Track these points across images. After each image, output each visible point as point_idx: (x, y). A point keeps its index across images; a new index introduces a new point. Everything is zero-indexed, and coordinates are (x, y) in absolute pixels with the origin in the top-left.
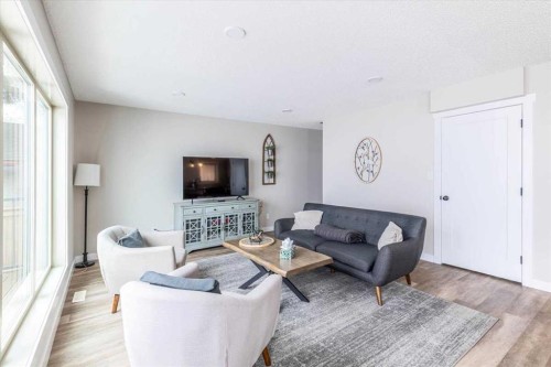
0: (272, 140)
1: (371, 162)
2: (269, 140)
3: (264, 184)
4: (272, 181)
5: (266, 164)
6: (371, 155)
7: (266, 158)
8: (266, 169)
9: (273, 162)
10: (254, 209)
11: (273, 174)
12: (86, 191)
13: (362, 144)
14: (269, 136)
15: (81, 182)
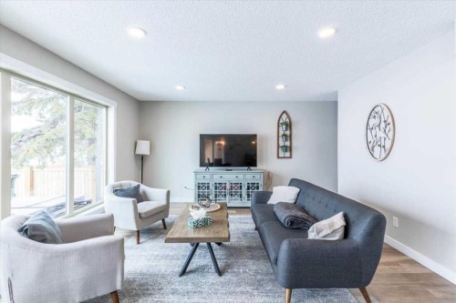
0: (287, 115)
1: (383, 135)
2: (284, 116)
3: (278, 157)
4: (288, 154)
5: (280, 138)
6: (383, 125)
7: (281, 133)
8: (281, 144)
9: (288, 137)
10: (259, 179)
11: (288, 149)
12: (142, 158)
13: (373, 113)
14: (284, 112)
15: (140, 151)
